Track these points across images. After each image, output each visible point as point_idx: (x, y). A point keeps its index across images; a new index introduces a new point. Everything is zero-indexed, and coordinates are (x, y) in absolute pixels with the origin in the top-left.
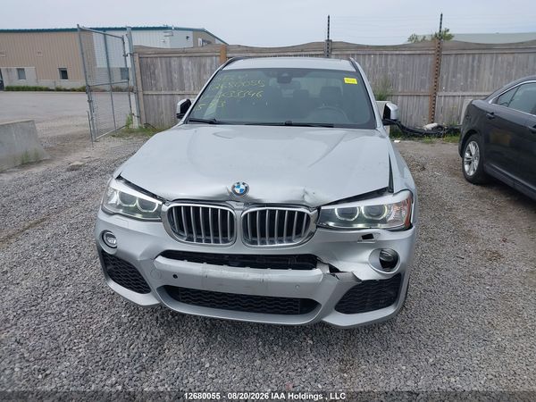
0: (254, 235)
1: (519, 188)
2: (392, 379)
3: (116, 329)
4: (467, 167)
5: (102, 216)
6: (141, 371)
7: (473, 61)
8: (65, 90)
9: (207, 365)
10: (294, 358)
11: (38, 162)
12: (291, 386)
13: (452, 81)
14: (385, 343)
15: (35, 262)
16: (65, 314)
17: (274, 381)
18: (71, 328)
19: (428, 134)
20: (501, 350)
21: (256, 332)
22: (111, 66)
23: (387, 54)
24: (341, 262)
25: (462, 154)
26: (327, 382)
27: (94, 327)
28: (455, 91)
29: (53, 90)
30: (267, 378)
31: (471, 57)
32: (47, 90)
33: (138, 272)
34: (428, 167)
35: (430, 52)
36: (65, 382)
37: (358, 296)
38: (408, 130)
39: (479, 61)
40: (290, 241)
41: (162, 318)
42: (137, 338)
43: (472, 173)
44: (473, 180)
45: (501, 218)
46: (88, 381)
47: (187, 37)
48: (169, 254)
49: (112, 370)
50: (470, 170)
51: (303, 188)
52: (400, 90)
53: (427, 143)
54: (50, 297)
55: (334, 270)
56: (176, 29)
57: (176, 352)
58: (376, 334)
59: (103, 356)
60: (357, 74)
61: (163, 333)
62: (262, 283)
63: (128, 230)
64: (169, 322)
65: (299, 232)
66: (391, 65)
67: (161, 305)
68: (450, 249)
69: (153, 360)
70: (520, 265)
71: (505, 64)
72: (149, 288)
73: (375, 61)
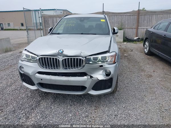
0: (66, 66)
1: (160, 55)
2: (110, 111)
3: (26, 98)
4: (145, 50)
5: (20, 62)
6: (32, 110)
7: (150, 17)
8: (23, 30)
9: (53, 108)
10: (80, 106)
11: (11, 51)
12: (78, 114)
13: (143, 24)
14: (110, 101)
15: (4, 79)
16: (11, 94)
17: (73, 112)
18: (12, 98)
19: (135, 41)
20: (146, 103)
21: (70, 98)
22: (37, 22)
23: (122, 15)
24: (93, 74)
25: (144, 46)
26: (90, 112)
27: (19, 98)
28: (144, 27)
29: (19, 30)
30: (71, 112)
31: (149, 16)
32: (17, 30)
33: (31, 79)
34: (134, 50)
35: (136, 14)
36: (8, 113)
37: (99, 85)
38: (129, 39)
39: (152, 17)
40: (78, 68)
41: (41, 94)
42: (32, 100)
43: (147, 52)
44: (147, 54)
45: (154, 65)
46: (15, 113)
47: (61, 12)
48: (40, 73)
49: (23, 109)
50: (146, 51)
51: (80, 51)
52: (126, 27)
53: (135, 43)
54: (7, 89)
55: (91, 77)
56: (57, 10)
57: (44, 104)
58: (107, 99)
59: (21, 106)
60: (105, 18)
61: (40, 99)
62: (68, 81)
63: (27, 65)
64: (43, 96)
65: (80, 65)
66: (123, 19)
67: (38, 89)
68: (136, 74)
69: (36, 106)
70: (158, 79)
71: (160, 18)
72: (34, 84)
73: (118, 17)
